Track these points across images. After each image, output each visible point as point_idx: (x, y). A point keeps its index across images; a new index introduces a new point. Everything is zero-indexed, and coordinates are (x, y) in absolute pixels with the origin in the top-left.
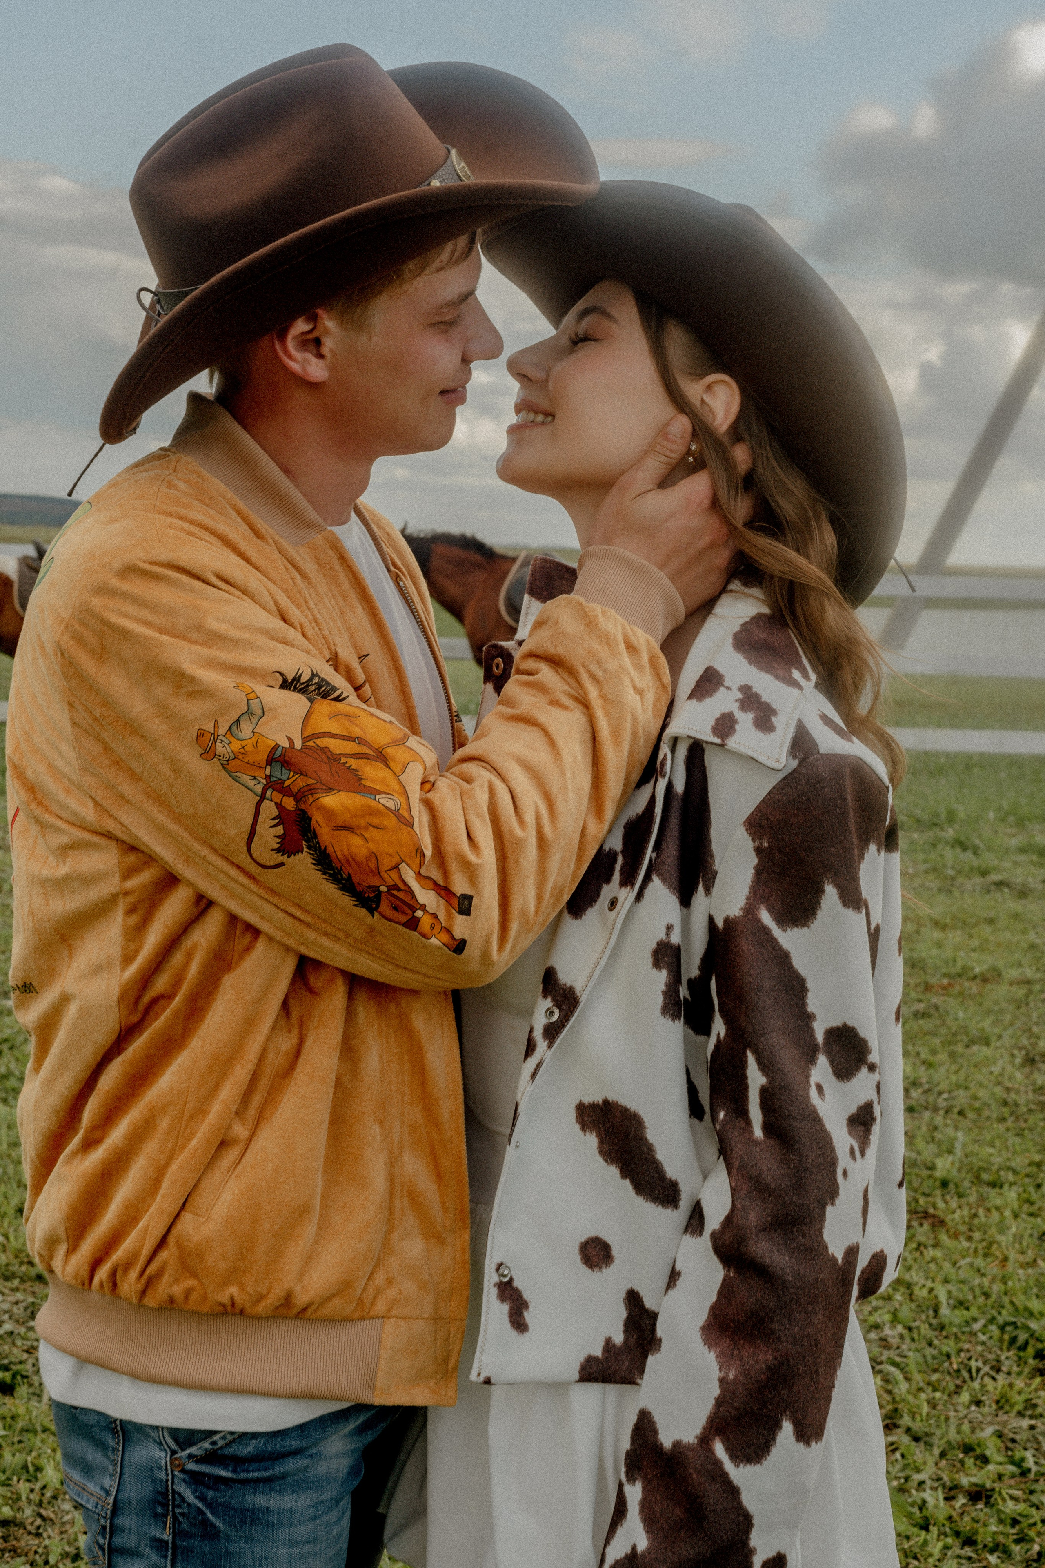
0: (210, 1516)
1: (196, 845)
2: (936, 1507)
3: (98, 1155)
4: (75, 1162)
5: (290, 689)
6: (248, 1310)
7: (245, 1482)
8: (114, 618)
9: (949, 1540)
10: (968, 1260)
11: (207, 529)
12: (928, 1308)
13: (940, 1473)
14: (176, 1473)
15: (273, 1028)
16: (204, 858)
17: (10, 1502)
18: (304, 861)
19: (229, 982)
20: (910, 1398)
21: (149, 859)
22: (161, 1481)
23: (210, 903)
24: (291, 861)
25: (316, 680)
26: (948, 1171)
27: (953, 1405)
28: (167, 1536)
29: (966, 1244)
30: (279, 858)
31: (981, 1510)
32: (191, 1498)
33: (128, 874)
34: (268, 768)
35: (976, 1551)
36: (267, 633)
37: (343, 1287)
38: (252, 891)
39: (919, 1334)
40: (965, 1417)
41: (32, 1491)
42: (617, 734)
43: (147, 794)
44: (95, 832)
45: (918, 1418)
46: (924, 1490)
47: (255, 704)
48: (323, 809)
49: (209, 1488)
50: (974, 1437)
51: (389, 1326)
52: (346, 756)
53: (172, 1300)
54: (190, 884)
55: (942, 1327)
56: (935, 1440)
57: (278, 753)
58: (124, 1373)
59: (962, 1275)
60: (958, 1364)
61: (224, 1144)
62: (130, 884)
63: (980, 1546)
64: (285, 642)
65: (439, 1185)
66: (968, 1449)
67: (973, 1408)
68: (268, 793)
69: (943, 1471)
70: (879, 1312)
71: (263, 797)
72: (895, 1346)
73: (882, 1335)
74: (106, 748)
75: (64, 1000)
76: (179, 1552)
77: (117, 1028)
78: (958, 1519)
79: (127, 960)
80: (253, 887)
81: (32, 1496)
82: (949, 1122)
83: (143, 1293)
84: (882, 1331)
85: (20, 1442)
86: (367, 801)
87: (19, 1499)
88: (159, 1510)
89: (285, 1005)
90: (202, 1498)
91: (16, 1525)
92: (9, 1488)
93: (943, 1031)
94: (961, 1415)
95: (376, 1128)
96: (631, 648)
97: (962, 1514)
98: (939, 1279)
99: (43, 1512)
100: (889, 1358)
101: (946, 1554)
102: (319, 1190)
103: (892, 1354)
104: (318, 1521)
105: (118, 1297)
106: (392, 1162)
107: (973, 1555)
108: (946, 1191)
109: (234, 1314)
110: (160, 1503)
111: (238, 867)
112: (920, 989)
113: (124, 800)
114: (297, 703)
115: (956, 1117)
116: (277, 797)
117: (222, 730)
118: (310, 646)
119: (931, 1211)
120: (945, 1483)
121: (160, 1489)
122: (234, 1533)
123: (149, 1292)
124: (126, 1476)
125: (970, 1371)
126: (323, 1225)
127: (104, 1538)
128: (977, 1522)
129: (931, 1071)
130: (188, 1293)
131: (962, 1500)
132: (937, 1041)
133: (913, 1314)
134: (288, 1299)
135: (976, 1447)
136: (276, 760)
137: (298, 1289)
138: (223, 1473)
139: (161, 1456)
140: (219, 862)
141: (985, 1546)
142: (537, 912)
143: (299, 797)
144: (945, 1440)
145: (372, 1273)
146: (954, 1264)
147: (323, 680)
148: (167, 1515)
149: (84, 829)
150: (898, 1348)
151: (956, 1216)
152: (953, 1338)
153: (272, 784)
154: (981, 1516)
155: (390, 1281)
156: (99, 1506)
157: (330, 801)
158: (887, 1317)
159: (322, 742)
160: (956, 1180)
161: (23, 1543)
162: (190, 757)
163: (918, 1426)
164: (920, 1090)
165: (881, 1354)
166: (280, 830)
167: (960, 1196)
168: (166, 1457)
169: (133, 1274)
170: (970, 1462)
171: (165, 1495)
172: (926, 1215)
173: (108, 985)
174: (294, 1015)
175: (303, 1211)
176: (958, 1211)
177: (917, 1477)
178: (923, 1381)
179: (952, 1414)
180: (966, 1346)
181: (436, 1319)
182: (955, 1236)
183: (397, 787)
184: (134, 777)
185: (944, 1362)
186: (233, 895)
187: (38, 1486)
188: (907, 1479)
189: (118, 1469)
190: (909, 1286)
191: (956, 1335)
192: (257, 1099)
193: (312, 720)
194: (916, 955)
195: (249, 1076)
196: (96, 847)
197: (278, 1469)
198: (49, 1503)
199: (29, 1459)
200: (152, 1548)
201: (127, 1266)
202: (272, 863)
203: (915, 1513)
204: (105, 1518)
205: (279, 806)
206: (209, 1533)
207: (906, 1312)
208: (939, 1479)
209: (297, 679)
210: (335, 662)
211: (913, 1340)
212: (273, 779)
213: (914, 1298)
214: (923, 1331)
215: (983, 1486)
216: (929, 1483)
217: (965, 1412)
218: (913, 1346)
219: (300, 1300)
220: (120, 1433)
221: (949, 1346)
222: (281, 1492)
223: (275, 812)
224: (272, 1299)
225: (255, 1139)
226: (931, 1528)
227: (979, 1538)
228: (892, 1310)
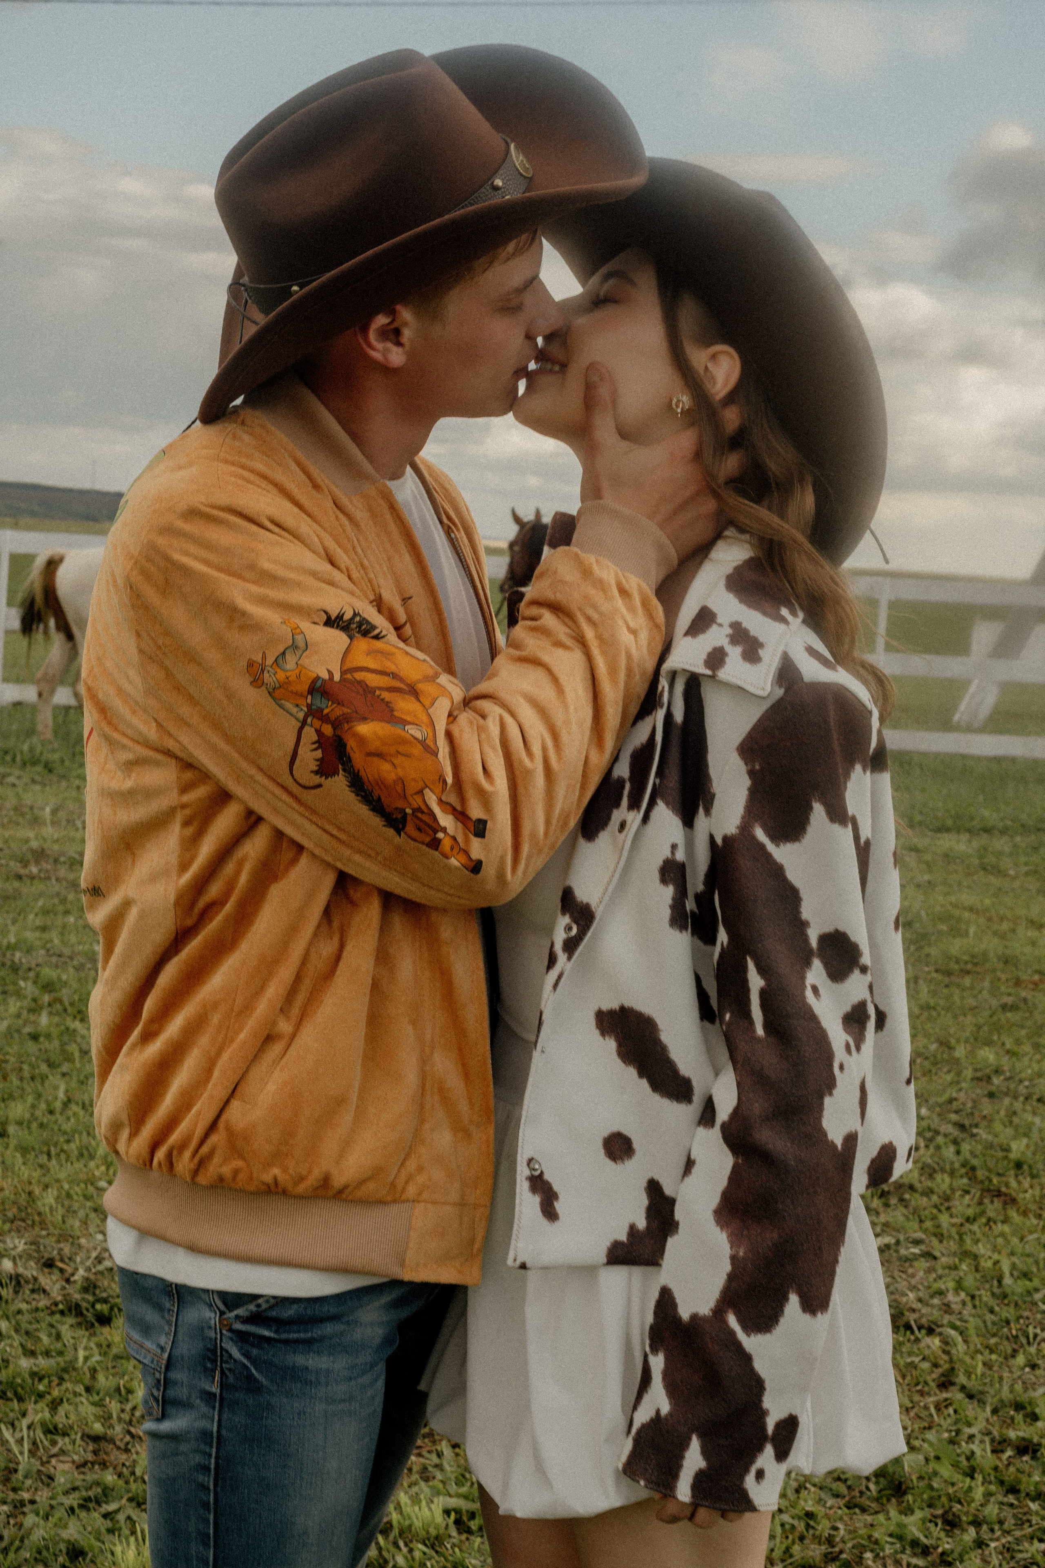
0: (254, 1371)
1: (244, 765)
2: (982, 1457)
3: (155, 1047)
4: (135, 1054)
5: (333, 627)
6: (290, 1189)
7: (286, 1342)
8: (177, 556)
9: (993, 1488)
10: (1035, 1236)
11: (265, 477)
12: (993, 1278)
13: (990, 1427)
14: (224, 1332)
15: (315, 935)
16: (251, 777)
17: (102, 1420)
18: (339, 783)
19: (276, 893)
20: (967, 1359)
21: (205, 776)
22: (211, 1339)
23: (259, 819)
24: (328, 783)
25: (358, 619)
26: (1023, 1153)
27: (1008, 1367)
28: (215, 1389)
29: (1035, 1221)
30: (317, 779)
31: (1027, 1462)
32: (236, 1353)
33: (185, 789)
34: (309, 697)
35: (1018, 1499)
36: (314, 574)
37: (376, 1173)
38: (294, 809)
39: (980, 1301)
40: (1020, 1377)
41: (123, 1411)
42: (613, 671)
43: (204, 718)
44: (157, 750)
45: (973, 1376)
46: (973, 1443)
47: (299, 638)
48: (356, 735)
49: (253, 1345)
50: (1026, 1395)
51: (419, 1209)
52: (380, 689)
53: (221, 1179)
54: (240, 800)
55: (1005, 1296)
56: (989, 1400)
57: (319, 684)
58: (179, 1245)
59: (1028, 1249)
60: (1017, 1330)
61: (269, 1039)
62: (186, 798)
63: (1023, 1495)
64: (332, 583)
65: (466, 1084)
66: (1019, 1407)
67: (1027, 1370)
68: (309, 720)
69: (993, 1426)
70: (944, 1279)
71: (304, 723)
72: (957, 1312)
73: (945, 1301)
74: (169, 674)
75: (127, 904)
76: (225, 1404)
77: (173, 928)
78: (1004, 1470)
79: (184, 867)
80: (295, 805)
81: (122, 1415)
82: (1028, 1108)
83: (196, 1172)
84: (946, 1296)
85: (114, 1367)
86: (398, 730)
87: (110, 1417)
88: (209, 1365)
89: (327, 913)
90: (246, 1355)
91: (107, 1441)
92: (103, 1408)
93: (1029, 1023)
94: (1015, 1376)
95: (410, 1029)
96: (624, 592)
97: (1008, 1465)
98: (1005, 1252)
99: (133, 1430)
100: (950, 1322)
101: (989, 1501)
102: (357, 1084)
103: (953, 1318)
104: (353, 1382)
105: (175, 1176)
106: (424, 1060)
107: (1015, 1502)
108: (1020, 1172)
109: (277, 1193)
110: (209, 1359)
111: (283, 787)
112: (1011, 983)
113: (182, 722)
114: (338, 639)
115: (1035, 1103)
116: (317, 723)
117: (270, 661)
118: (355, 588)
119: (1003, 1189)
120: (994, 1437)
121: (209, 1346)
122: (275, 1388)
123: (202, 1171)
124: (180, 1336)
125: (1028, 1338)
126: (360, 1113)
127: (159, 1390)
128: (1022, 1472)
129: (1014, 1059)
130: (236, 1172)
131: (1009, 1453)
132: (1023, 1032)
133: (978, 1284)
134: (326, 1181)
135: (1027, 1405)
136: (318, 690)
137: (335, 1172)
138: (267, 1333)
139: (211, 1316)
140: (266, 781)
141: (1027, 1494)
142: (546, 833)
143: (336, 724)
144: (998, 1397)
145: (404, 1160)
146: (1022, 1239)
147: (364, 619)
148: (216, 1369)
149: (147, 747)
150: (960, 1313)
151: (1028, 1195)
152: (1012, 1305)
153: (313, 712)
154: (1027, 1468)
155: (420, 1169)
156: (155, 1362)
157: (364, 729)
158: (951, 1285)
159: (359, 676)
160: (1031, 1162)
161: (112, 1457)
162: (241, 685)
163: (973, 1385)
164: (1002, 1078)
165: (942, 1317)
166: (319, 754)
167: (1033, 1176)
168: (215, 1318)
169: (187, 1154)
170: (1019, 1417)
171: (214, 1351)
172: (999, 1194)
173: (166, 890)
174: (336, 924)
175: (340, 1102)
176: (1030, 1191)
177: (969, 1431)
178: (982, 1344)
179: (1006, 1375)
180: (1026, 1314)
181: (461, 1204)
182: (1025, 1214)
183: (424, 718)
184: (192, 700)
185: (1003, 1327)
186: (276, 810)
187: (128, 1407)
188: (958, 1432)
189: (173, 1329)
190: (976, 1257)
191: (1016, 1305)
192: (300, 999)
193: (350, 656)
194: (1008, 952)
195: (293, 978)
196: (157, 764)
197: (316, 1332)
198: (138, 1422)
199: (122, 1382)
200: (202, 1399)
201: (182, 1147)
202: (311, 784)
203: (961, 1462)
204: (160, 1372)
205: (318, 732)
206: (252, 1386)
207: (970, 1281)
208: (989, 1433)
209: (340, 617)
210: (379, 603)
211: (975, 1307)
212: (313, 707)
213: (981, 1269)
214: (985, 1299)
215: (1030, 1441)
216: (979, 1437)
217: (1019, 1373)
218: (973, 1311)
219: (338, 1181)
220: (176, 1296)
221: (1008, 1313)
222: (319, 1353)
223: (315, 738)
224: (311, 1181)
225: (298, 1034)
226: (976, 1475)
227: (1022, 1487)
228: (957, 1278)
